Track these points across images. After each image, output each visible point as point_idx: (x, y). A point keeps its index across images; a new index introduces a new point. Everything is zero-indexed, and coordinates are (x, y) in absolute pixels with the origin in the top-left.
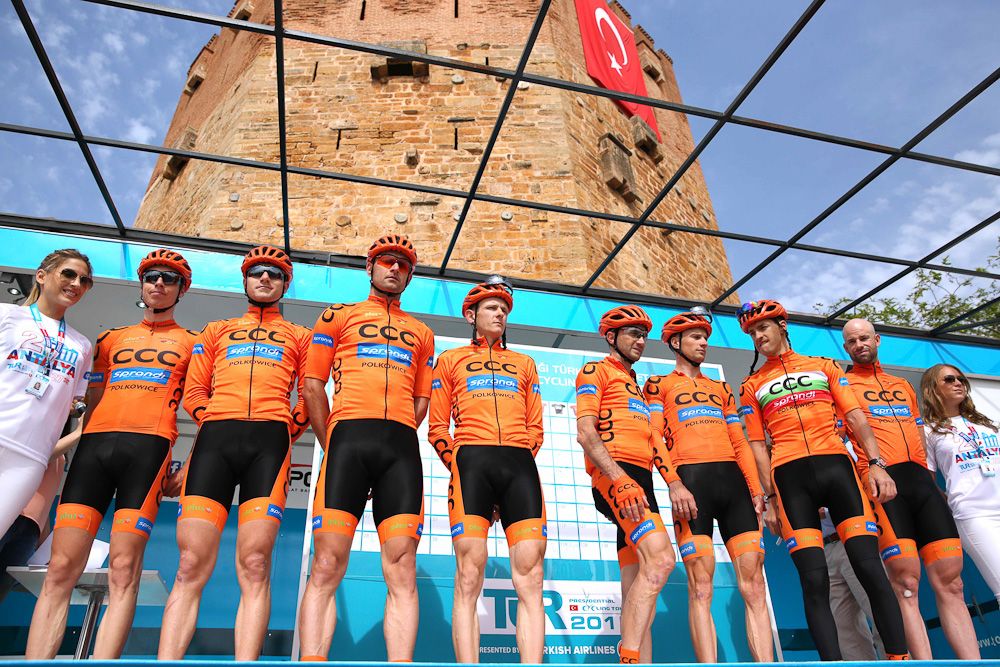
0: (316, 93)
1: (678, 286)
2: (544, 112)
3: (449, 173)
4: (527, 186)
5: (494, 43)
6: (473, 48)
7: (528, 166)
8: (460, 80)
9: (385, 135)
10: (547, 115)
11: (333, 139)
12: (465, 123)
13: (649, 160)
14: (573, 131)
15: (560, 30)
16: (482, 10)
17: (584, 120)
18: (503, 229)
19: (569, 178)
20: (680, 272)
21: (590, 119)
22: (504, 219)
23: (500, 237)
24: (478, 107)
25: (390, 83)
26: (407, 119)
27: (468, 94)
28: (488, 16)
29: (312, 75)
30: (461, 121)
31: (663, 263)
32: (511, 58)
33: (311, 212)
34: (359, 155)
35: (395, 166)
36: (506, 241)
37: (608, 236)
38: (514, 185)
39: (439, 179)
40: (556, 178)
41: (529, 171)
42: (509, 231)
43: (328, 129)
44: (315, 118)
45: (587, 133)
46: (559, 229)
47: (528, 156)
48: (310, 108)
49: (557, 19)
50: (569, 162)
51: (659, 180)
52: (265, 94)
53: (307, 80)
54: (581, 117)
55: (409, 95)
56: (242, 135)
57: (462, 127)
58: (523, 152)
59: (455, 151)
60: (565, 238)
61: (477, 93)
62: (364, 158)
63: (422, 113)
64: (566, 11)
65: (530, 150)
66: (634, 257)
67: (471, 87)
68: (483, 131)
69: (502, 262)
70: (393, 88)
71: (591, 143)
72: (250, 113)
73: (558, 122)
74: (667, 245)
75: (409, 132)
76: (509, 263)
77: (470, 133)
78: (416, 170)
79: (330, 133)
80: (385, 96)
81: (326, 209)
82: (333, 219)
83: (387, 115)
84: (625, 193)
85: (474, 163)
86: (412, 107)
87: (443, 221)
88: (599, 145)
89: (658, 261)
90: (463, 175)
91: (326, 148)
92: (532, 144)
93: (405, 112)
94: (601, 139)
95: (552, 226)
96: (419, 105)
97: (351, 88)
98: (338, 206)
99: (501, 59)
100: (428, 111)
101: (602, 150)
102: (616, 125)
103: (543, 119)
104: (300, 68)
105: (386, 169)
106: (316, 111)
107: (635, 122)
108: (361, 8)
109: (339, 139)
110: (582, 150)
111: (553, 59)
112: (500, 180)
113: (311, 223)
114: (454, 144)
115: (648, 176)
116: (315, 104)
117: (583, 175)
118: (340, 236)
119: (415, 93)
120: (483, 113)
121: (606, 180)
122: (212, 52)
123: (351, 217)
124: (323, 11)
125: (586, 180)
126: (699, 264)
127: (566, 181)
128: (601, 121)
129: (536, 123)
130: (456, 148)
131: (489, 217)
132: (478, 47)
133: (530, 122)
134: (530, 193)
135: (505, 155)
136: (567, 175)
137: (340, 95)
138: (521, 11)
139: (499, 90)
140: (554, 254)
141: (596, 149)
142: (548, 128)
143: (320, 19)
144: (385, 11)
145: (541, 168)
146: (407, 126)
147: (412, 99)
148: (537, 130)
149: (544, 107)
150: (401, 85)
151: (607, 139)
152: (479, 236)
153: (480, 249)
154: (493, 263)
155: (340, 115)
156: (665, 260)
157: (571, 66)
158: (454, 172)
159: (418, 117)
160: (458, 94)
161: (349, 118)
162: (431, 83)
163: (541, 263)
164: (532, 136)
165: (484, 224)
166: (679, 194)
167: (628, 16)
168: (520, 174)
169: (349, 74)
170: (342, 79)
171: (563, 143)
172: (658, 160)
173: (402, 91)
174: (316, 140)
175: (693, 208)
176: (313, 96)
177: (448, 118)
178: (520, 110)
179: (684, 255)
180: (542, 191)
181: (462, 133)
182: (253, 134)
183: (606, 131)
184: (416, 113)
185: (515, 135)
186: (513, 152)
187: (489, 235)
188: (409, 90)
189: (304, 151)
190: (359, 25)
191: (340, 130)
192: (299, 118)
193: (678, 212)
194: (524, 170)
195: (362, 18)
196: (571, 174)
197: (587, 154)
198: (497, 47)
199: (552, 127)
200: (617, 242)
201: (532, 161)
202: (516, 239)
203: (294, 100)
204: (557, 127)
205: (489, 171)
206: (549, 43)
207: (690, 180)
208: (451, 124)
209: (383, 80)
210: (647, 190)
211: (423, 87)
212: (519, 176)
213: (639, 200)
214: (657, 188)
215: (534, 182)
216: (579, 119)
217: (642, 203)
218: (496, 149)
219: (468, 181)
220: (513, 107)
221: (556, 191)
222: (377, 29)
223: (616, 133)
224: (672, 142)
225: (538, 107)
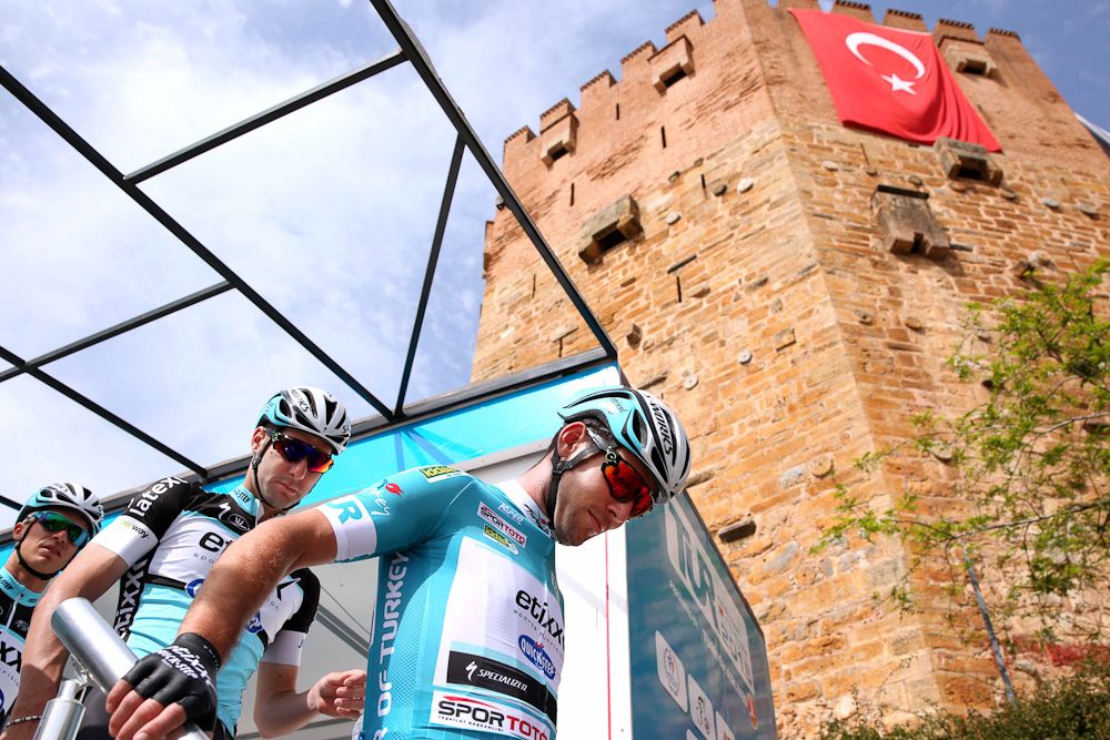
0: (537, 309)
2: (776, 205)
3: (675, 334)
4: (766, 307)
5: (709, 153)
6: (686, 172)
7: (764, 282)
8: (675, 218)
10: (778, 206)
11: (554, 352)
12: (687, 265)
13: (978, 186)
14: (818, 209)
15: (788, 92)
16: (689, 124)
17: (841, 186)
18: (743, 375)
19: (816, 272)
21: (852, 180)
22: (743, 363)
23: (741, 389)
24: (698, 240)
25: (605, 260)
26: (625, 292)
27: (687, 229)
28: (699, 125)
29: (531, 292)
30: (682, 265)
32: (729, 160)
36: (748, 390)
37: (898, 323)
38: (750, 314)
39: (665, 347)
40: (801, 280)
41: (766, 287)
42: (751, 376)
43: (550, 343)
44: (537, 336)
45: (847, 198)
46: (812, 346)
47: (763, 270)
48: (532, 329)
50: (814, 252)
51: (1007, 205)
52: (491, 334)
53: (528, 299)
54: (834, 184)
55: (625, 263)
57: (684, 272)
58: (755, 267)
59: (679, 304)
60: (822, 354)
61: (696, 223)
63: (640, 277)
64: (797, 65)
65: (765, 261)
67: (689, 221)
68: (707, 265)
69: (746, 421)
70: (609, 264)
75: (628, 307)
76: (755, 418)
77: (693, 274)
78: (640, 349)
79: (552, 346)
80: (601, 278)
83: (605, 299)
84: (928, 250)
85: (702, 309)
86: (630, 275)
87: (675, 396)
88: (870, 208)
90: (690, 331)
92: (764, 253)
93: (623, 285)
94: (873, 197)
95: (803, 346)
96: (637, 269)
99: (717, 168)
100: (647, 271)
101: (876, 211)
102: (907, 167)
103: (775, 213)
104: (520, 290)
106: (538, 329)
107: (939, 148)
108: (570, 193)
109: (561, 348)
110: (838, 226)
111: (778, 133)
112: (732, 317)
114: (677, 297)
115: (981, 209)
116: (535, 322)
117: (842, 258)
119: (632, 257)
120: (705, 243)
121: (889, 247)
125: (848, 264)
127: (813, 278)
128: (873, 174)
129: (767, 223)
130: (680, 301)
131: (725, 368)
132: (692, 168)
133: (760, 226)
134: (772, 315)
135: (736, 282)
136: (813, 270)
137: (559, 299)
138: (733, 98)
139: (720, 205)
140: (811, 383)
141: (867, 215)
142: (782, 222)
144: (594, 183)
145: (780, 277)
146: (626, 302)
147: (629, 266)
148: (769, 231)
149: (774, 199)
150: (616, 256)
151: (877, 195)
152: (715, 397)
153: (719, 414)
154: (735, 426)
155: (560, 321)
157: (811, 128)
158: (681, 331)
159: (636, 284)
160: (676, 235)
161: (569, 322)
162: (647, 238)
163: (793, 402)
164: (764, 242)
165: (720, 380)
167: (918, 17)
168: (755, 296)
171: (803, 232)
172: (996, 181)
173: (618, 263)
175: (1092, 216)
176: (534, 314)
177: (668, 268)
178: (747, 217)
180: (786, 305)
181: (685, 279)
184: (633, 280)
185: (744, 251)
186: (744, 273)
187: (726, 391)
188: (625, 258)
190: (569, 212)
191: (561, 339)
193: (1056, 234)
194: (761, 289)
195: (572, 203)
196: (818, 266)
197: (848, 228)
198: (713, 155)
199: (787, 218)
200: (918, 325)
201: (769, 274)
202: (760, 383)
203: (517, 327)
204: (793, 215)
205: (720, 309)
206: (771, 117)
207: (1079, 178)
208: (672, 274)
209: (597, 261)
210: (980, 229)
211: (638, 248)
212: (754, 300)
213: (962, 248)
214: (1003, 218)
215: (774, 298)
216: (830, 189)
217: (970, 250)
218: (726, 278)
219: (698, 334)
220: (739, 218)
221: (801, 298)
222: (588, 207)
223: (907, 177)
224: (1031, 141)
225: (767, 201)
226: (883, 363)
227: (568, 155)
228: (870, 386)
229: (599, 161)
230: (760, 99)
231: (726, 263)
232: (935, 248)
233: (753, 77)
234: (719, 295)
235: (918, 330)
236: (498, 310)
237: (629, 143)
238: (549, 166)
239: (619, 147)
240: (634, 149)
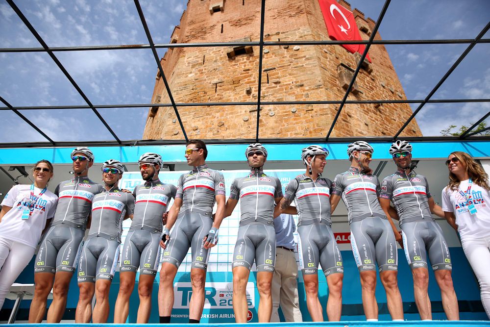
0: (205, 69)
1: (385, 131)
2: (308, 59)
3: (266, 95)
4: (302, 95)
5: (282, 31)
6: (272, 35)
7: (302, 86)
8: (267, 51)
9: (236, 82)
11: (213, 88)
12: (271, 71)
13: (365, 72)
14: (323, 65)
15: (313, 18)
16: (275, 17)
17: (328, 59)
18: (292, 117)
19: (322, 88)
20: (386, 124)
21: (331, 58)
22: (293, 112)
23: (292, 121)
24: (277, 62)
25: (236, 59)
26: (245, 73)
27: (272, 57)
28: (278, 19)
29: (202, 62)
30: (269, 70)
31: (376, 122)
32: (290, 37)
33: (206, 122)
34: (225, 93)
35: (241, 96)
36: (294, 122)
37: (345, 113)
38: (296, 95)
39: (261, 98)
40: (316, 89)
41: (303, 88)
42: (295, 117)
43: (211, 84)
44: (205, 80)
45: (330, 64)
46: (319, 113)
47: (301, 81)
48: (203, 76)
49: (311, 14)
50: (322, 80)
51: (372, 81)
52: (184, 74)
53: (201, 64)
54: (327, 58)
55: (245, 62)
56: (176, 93)
57: (270, 73)
58: (299, 79)
59: (268, 84)
60: (322, 117)
61: (276, 56)
62: (228, 94)
63: (251, 69)
64: (315, 9)
65: (303, 78)
66: (360, 121)
67: (273, 54)
68: (280, 73)
69: (293, 132)
70: (238, 61)
71: (333, 70)
72: (178, 83)
73: (315, 62)
74: (378, 113)
75: (246, 79)
76: (296, 132)
77: (274, 75)
78: (251, 96)
79: (212, 86)
80: (235, 65)
81: (213, 120)
82: (216, 123)
83: (236, 73)
84: (353, 90)
85: (277, 88)
86: (247, 67)
87: (265, 117)
88: (337, 70)
89: (374, 121)
90: (272, 95)
91: (211, 93)
92: (302, 75)
93: (244, 71)
94: (338, 67)
95: (315, 112)
96: (250, 66)
97: (220, 64)
98: (218, 118)
99: (285, 38)
100: (254, 68)
101: (339, 72)
102: (346, 59)
103: (307, 62)
104: (197, 59)
105: (238, 98)
106: (205, 77)
107: (356, 55)
108: (221, 28)
109: (216, 87)
110: (328, 73)
111: (310, 33)
112: (289, 94)
113: (207, 127)
114: (267, 81)
115: (366, 80)
116: (204, 74)
117: (329, 85)
118: (220, 131)
119: (248, 61)
120: (279, 64)
121: (342, 85)
122: (165, 60)
123: (224, 121)
124: (205, 33)
125: (331, 88)
126: (397, 119)
127: (321, 90)
128: (337, 58)
129: (304, 65)
130: (268, 83)
131: (286, 112)
132: (275, 35)
133: (301, 65)
134: (304, 98)
135: (291, 82)
136: (321, 87)
137: (215, 68)
138: (293, 14)
139: (286, 52)
140: (317, 125)
141: (336, 72)
142: (310, 66)
143: (204, 36)
144: (232, 27)
145: (308, 85)
146: (245, 77)
147: (247, 64)
148: (305, 68)
149: (307, 57)
150: (241, 58)
151: (340, 66)
152: (282, 122)
153: (283, 127)
154: (289, 133)
155: (216, 77)
156: (378, 120)
157: (320, 35)
158: (268, 94)
159: (250, 71)
160: (267, 58)
161: (220, 78)
162: (255, 55)
163: (311, 130)
164: (303, 71)
165: (284, 116)
166: (383, 87)
167: (349, 5)
168: (298, 90)
169: (218, 58)
170: (216, 61)
171: (318, 71)
172: (370, 72)
173: (242, 61)
174: (206, 90)
175: (392, 92)
176: (203, 71)
177: (264, 70)
178: (296, 60)
179: (388, 116)
180: (310, 96)
181: (270, 76)
182: (180, 92)
183: (341, 62)
184: (249, 70)
185: (295, 72)
186: (294, 80)
187: (286, 120)
188: (245, 60)
189: (202, 96)
190: (220, 35)
191: (216, 84)
192: (199, 82)
193: (384, 96)
194: (300, 88)
195: (222, 32)
196: (323, 86)
197: (331, 75)
198: (284, 33)
199: (312, 65)
200: (350, 115)
201: (304, 83)
202: (299, 121)
203: (196, 74)
204: (314, 65)
205: (284, 90)
206: (307, 26)
207: (389, 79)
208: (265, 72)
209: (233, 58)
210: (365, 87)
211: (251, 58)
212: (298, 91)
213: (361, 92)
214: (371, 85)
215: (306, 93)
216: (326, 59)
217: (363, 94)
218: (287, 80)
219: (275, 97)
220: (293, 59)
221: (316, 95)
222: (230, 35)
223: (346, 62)
224: (378, 62)
225: (305, 57)
226: (341, 124)
227: (220, 12)
228: (338, 132)
229: (234, 19)
230: (303, 18)
231: (287, 74)
232: (356, 90)
233: (301, 8)
234: (284, 85)
235: (350, 116)
236: (187, 65)
237: (248, 16)
238: (212, 14)
239: (243, 16)
240: (250, 19)
